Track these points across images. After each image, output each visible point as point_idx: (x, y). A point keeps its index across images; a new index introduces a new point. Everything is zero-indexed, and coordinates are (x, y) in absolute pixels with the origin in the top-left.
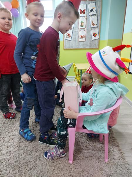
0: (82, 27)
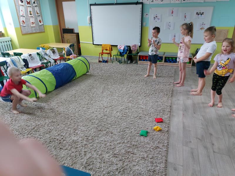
0: (31, 15)
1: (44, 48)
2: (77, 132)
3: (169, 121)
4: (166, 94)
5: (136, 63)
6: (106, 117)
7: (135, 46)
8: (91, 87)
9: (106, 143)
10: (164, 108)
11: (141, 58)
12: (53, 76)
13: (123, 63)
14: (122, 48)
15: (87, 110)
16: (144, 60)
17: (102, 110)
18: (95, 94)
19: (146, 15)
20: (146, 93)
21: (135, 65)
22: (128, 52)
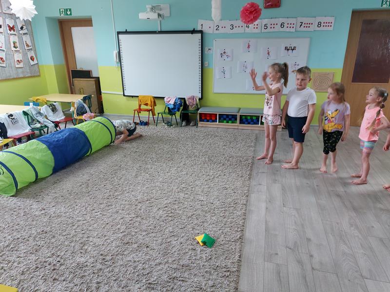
0: (16, 48)
1: (36, 104)
2: (86, 247)
3: (243, 221)
4: (240, 175)
5: (196, 125)
6: (139, 219)
7: (193, 98)
8: (116, 168)
9: (135, 264)
10: (238, 199)
11: (203, 118)
12: (49, 152)
13: (174, 126)
14: (172, 102)
15: (107, 208)
16: (208, 121)
17: (134, 207)
18: (122, 180)
19: (207, 50)
20: (208, 175)
21: (194, 128)
22: (182, 108)
